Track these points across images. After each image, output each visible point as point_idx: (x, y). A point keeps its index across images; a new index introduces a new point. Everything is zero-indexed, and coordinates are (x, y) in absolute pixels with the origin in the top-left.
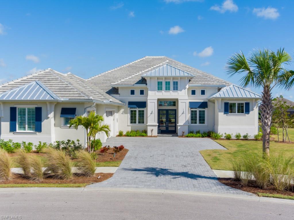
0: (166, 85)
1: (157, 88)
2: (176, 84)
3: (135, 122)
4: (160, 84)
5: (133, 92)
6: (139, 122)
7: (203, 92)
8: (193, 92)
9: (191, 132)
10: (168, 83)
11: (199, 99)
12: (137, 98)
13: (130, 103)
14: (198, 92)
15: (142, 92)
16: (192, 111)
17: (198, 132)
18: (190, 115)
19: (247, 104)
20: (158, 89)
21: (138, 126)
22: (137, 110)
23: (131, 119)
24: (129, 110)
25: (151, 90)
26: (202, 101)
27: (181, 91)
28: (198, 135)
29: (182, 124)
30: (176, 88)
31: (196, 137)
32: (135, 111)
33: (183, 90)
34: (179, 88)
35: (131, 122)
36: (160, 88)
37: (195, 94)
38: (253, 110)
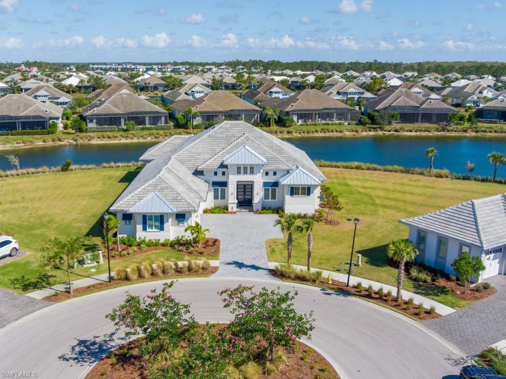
0: (244, 169)
1: (236, 172)
2: (252, 168)
3: (218, 199)
4: (239, 169)
5: (216, 174)
6: (221, 199)
7: (275, 174)
8: (267, 174)
9: (264, 208)
10: (245, 168)
11: (271, 179)
12: (220, 178)
13: (214, 184)
14: (271, 174)
15: (224, 174)
16: (265, 189)
17: (270, 208)
18: (263, 192)
19: (309, 188)
20: (238, 173)
21: (220, 202)
22: (220, 188)
23: (215, 196)
24: (212, 189)
25: (232, 174)
26: (274, 181)
27: (256, 174)
28: (270, 211)
29: (257, 202)
30: (252, 172)
31: (268, 213)
32: (218, 189)
33: (258, 174)
34: (254, 172)
35: (215, 199)
36: (239, 172)
37: (268, 175)
38: (313, 193)
